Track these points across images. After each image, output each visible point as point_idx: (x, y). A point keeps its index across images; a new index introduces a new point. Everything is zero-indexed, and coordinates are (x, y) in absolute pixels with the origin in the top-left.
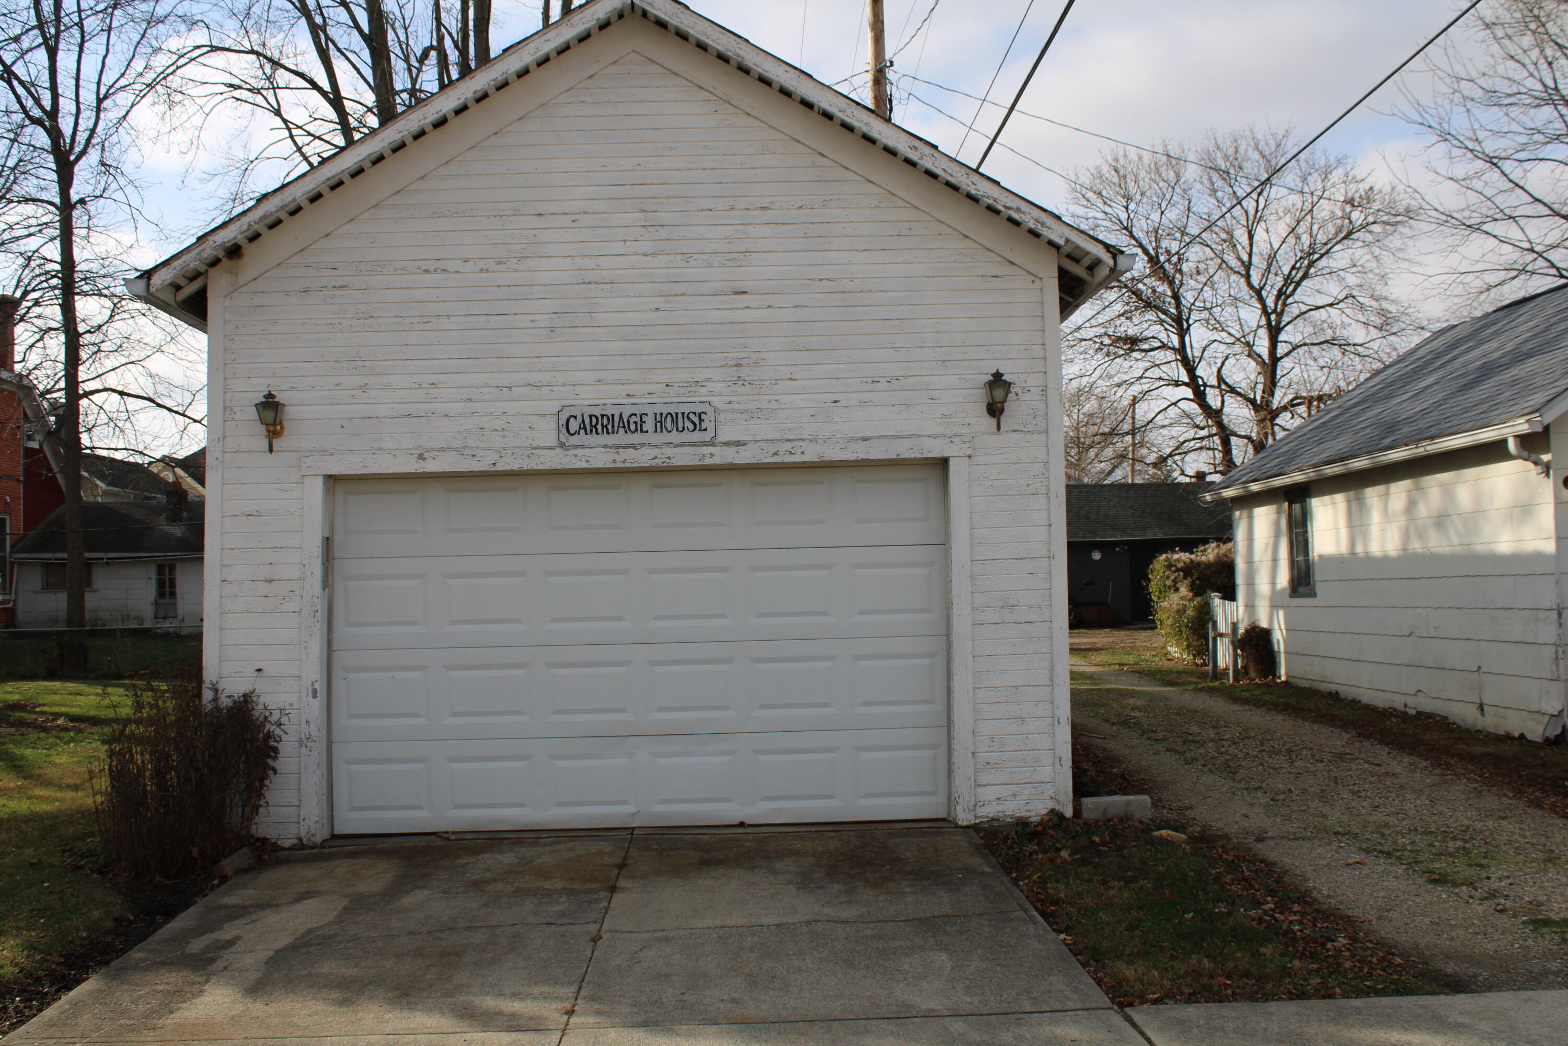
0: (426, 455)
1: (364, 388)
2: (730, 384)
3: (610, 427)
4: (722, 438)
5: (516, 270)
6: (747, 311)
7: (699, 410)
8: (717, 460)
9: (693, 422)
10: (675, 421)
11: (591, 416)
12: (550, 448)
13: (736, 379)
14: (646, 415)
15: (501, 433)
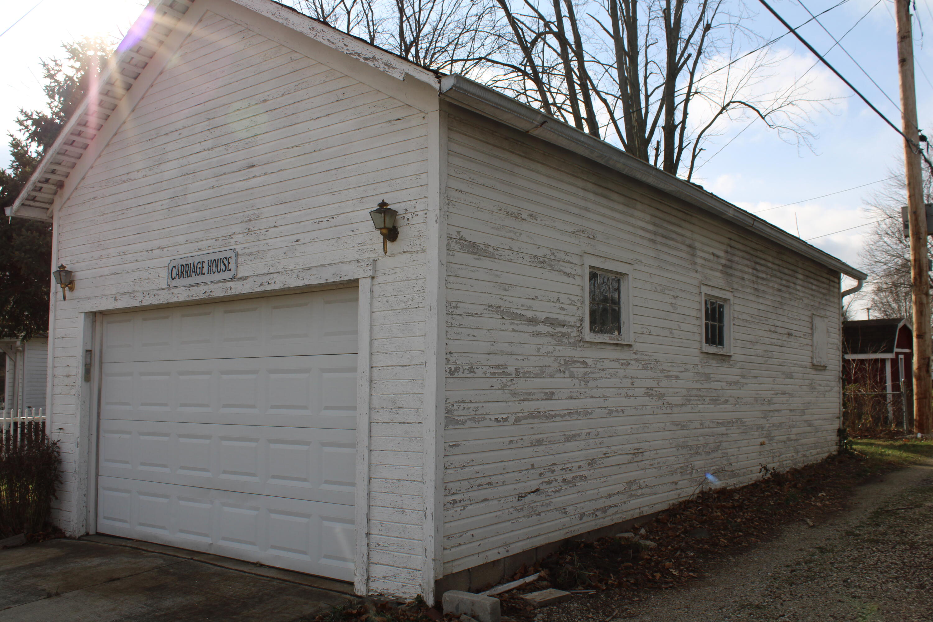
0: (118, 297)
1: (100, 258)
2: (245, 234)
3: (189, 272)
4: (239, 276)
5: (157, 173)
6: (255, 179)
7: (228, 256)
8: (234, 292)
9: (225, 265)
10: (217, 266)
11: (181, 265)
12: (163, 289)
13: (247, 230)
14: (204, 262)
15: (147, 281)
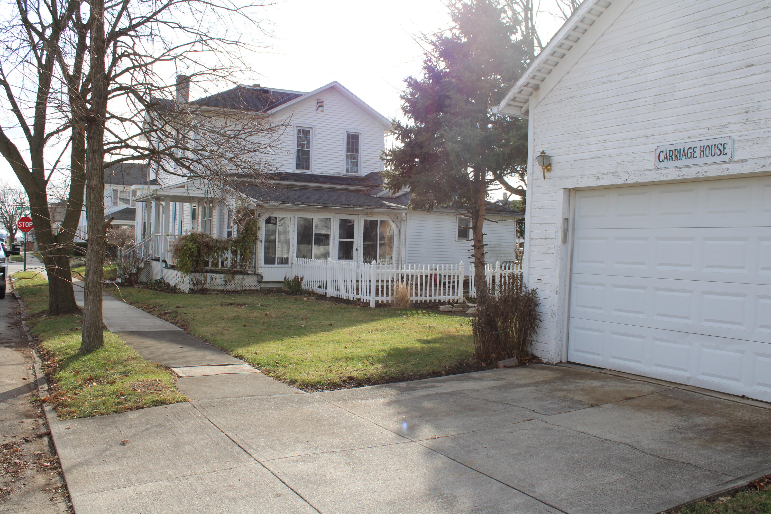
0: (600, 177)
1: (579, 145)
2: (742, 124)
3: (678, 156)
4: (736, 159)
5: (639, 75)
6: (754, 77)
7: (723, 143)
8: (731, 172)
9: (720, 150)
10: (710, 150)
11: (670, 151)
12: (650, 170)
13: (745, 120)
14: (696, 147)
15: (631, 164)
